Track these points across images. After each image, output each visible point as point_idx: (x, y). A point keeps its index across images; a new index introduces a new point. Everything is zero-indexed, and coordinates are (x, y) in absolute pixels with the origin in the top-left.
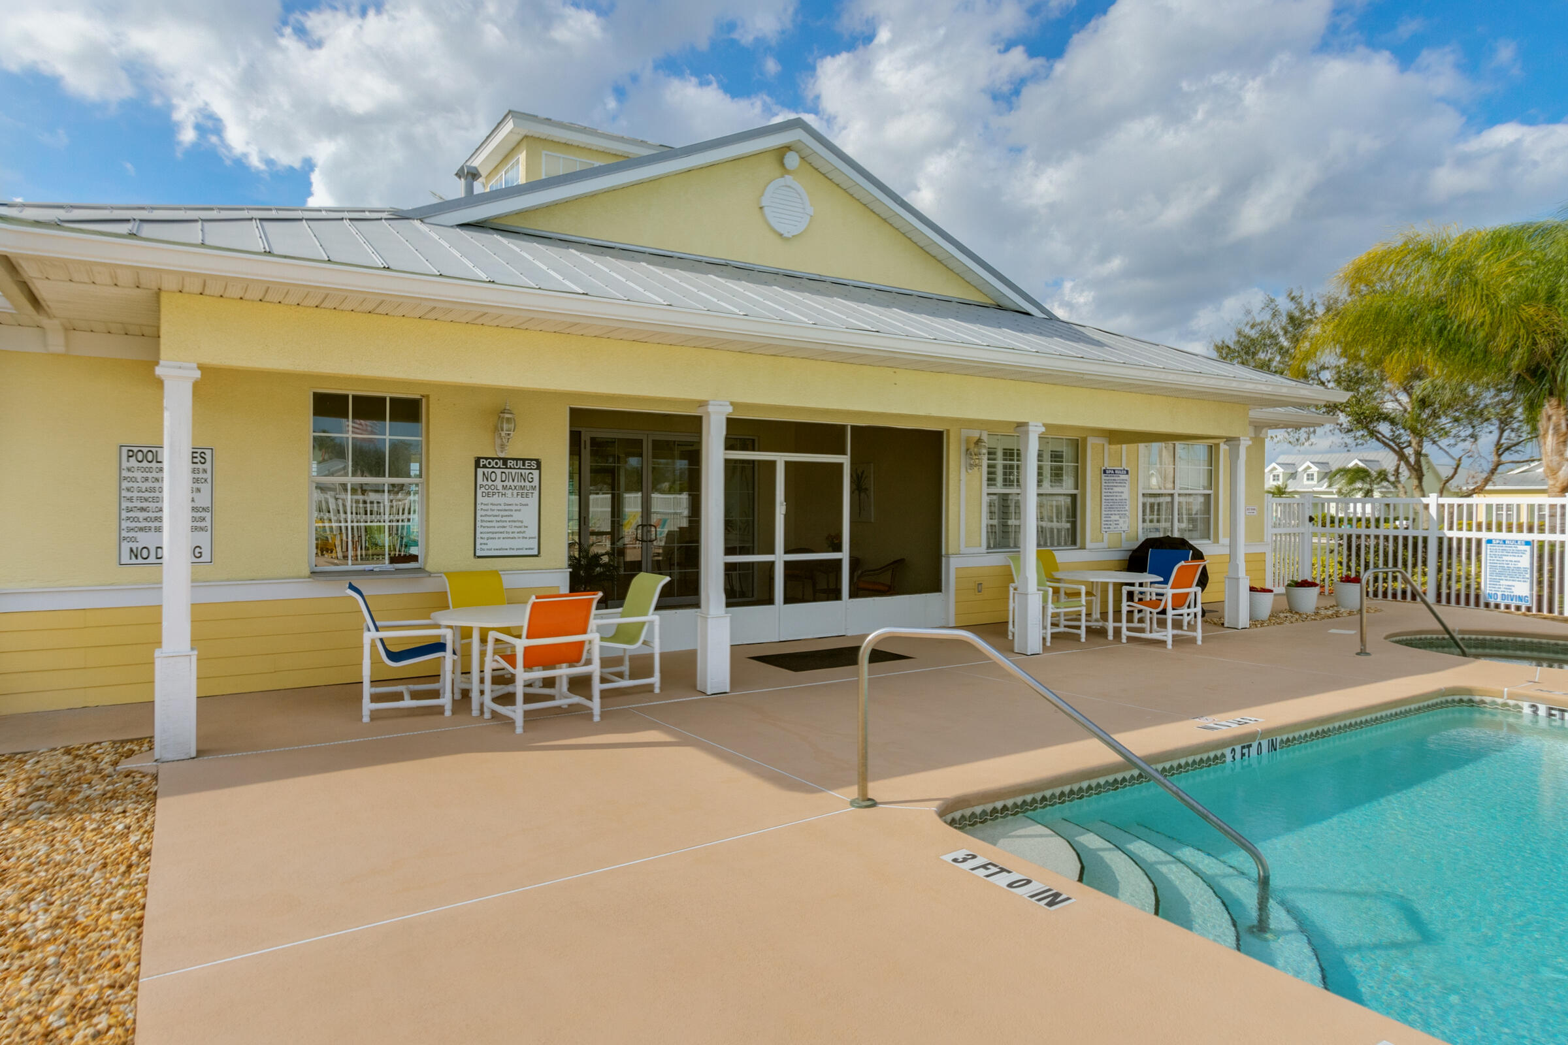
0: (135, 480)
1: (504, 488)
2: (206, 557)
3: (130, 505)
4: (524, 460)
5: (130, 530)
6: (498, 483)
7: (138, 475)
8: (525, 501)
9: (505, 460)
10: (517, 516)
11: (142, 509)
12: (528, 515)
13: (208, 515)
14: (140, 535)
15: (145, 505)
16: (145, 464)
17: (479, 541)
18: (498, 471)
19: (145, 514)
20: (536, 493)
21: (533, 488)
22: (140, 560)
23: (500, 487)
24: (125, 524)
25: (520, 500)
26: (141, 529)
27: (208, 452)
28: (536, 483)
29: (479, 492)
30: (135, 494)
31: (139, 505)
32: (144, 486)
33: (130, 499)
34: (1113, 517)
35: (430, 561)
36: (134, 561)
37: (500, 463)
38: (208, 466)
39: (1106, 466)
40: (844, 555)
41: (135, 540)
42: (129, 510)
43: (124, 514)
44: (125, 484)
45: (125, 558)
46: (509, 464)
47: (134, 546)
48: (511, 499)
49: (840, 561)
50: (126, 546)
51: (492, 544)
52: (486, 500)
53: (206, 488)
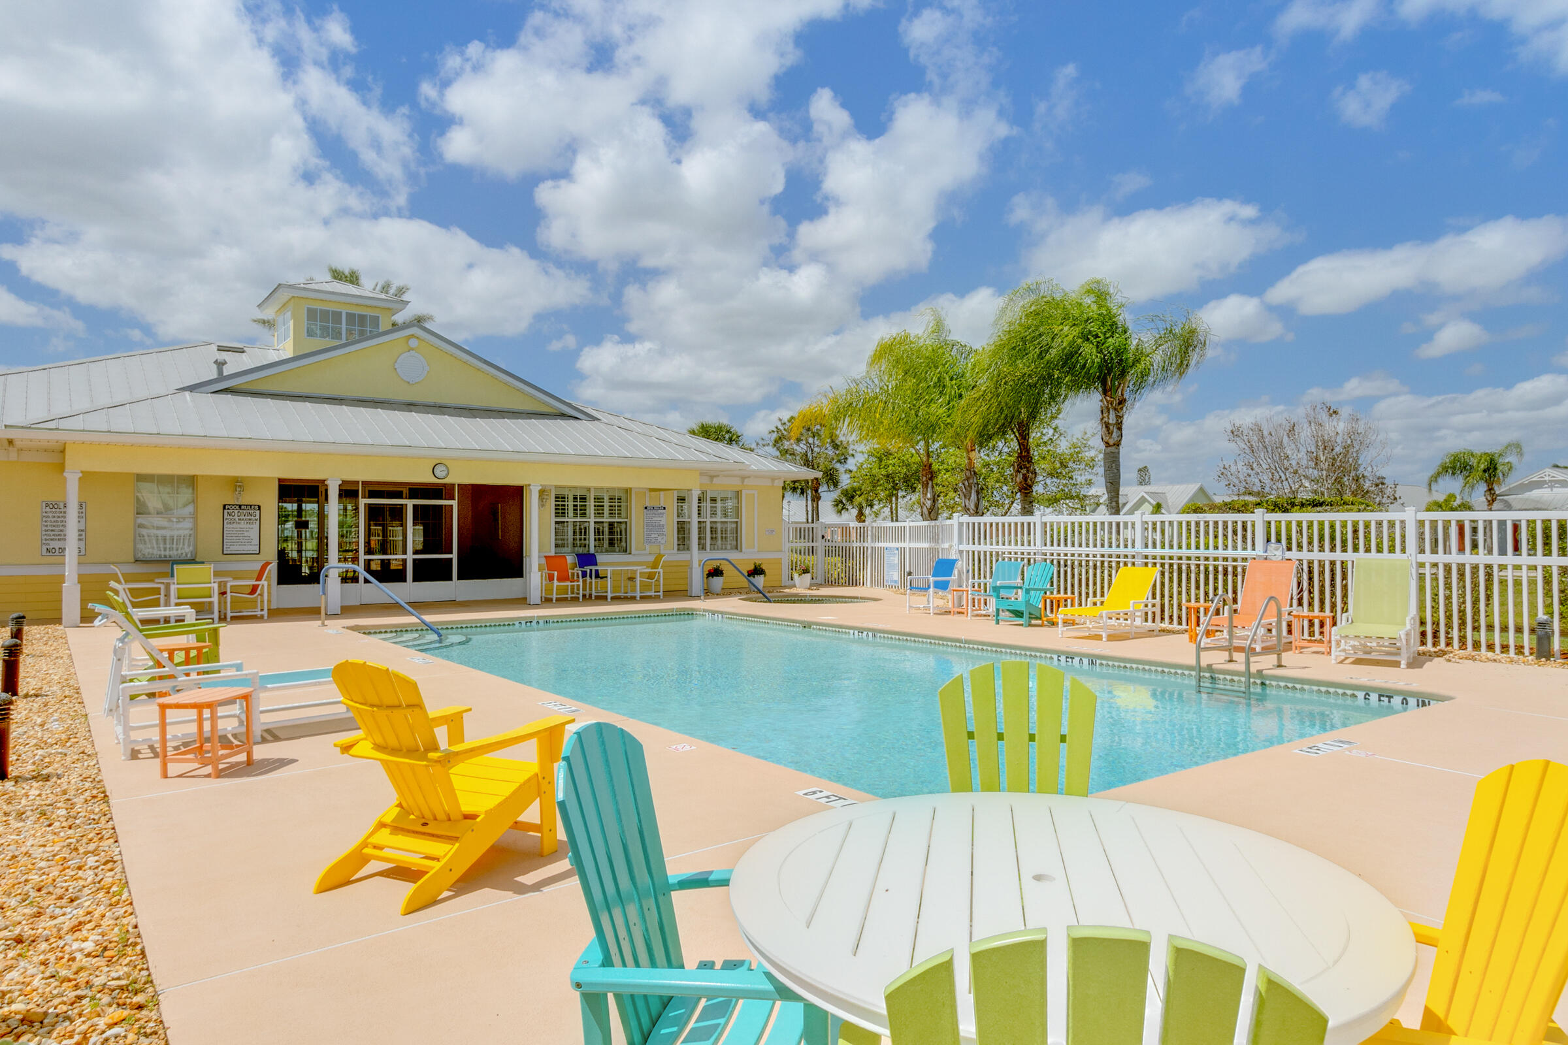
0: (48, 517)
1: (239, 520)
2: (83, 553)
3: (46, 528)
4: (251, 506)
5: (46, 540)
6: (236, 517)
7: (50, 515)
8: (251, 526)
9: (240, 506)
10: (246, 534)
11: (52, 531)
12: (254, 534)
13: (84, 533)
14: (51, 542)
15: (53, 528)
16: (54, 510)
17: (225, 546)
18: (236, 512)
19: (53, 533)
20: (258, 522)
21: (256, 520)
22: (51, 554)
23: (237, 519)
24: (44, 537)
25: (248, 526)
26: (52, 540)
27: (84, 504)
28: (258, 517)
29: (225, 522)
30: (49, 524)
31: (50, 528)
32: (53, 520)
33: (47, 526)
34: (653, 536)
35: (198, 557)
36: (48, 554)
37: (237, 507)
38: (83, 510)
39: (647, 504)
40: (454, 556)
41: (49, 544)
42: (46, 531)
43: (44, 533)
44: (44, 519)
45: (44, 552)
46: (242, 507)
47: (48, 547)
48: (243, 525)
49: (451, 560)
50: (45, 548)
51: (233, 548)
52: (229, 526)
53: (83, 520)
